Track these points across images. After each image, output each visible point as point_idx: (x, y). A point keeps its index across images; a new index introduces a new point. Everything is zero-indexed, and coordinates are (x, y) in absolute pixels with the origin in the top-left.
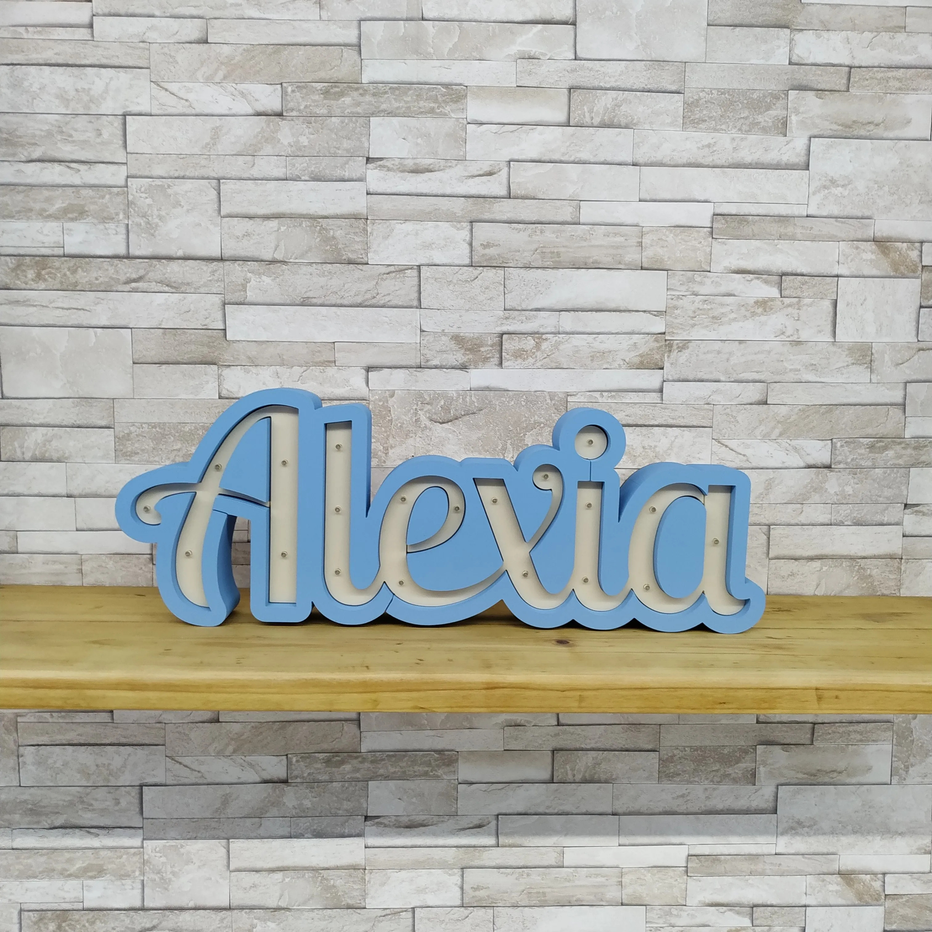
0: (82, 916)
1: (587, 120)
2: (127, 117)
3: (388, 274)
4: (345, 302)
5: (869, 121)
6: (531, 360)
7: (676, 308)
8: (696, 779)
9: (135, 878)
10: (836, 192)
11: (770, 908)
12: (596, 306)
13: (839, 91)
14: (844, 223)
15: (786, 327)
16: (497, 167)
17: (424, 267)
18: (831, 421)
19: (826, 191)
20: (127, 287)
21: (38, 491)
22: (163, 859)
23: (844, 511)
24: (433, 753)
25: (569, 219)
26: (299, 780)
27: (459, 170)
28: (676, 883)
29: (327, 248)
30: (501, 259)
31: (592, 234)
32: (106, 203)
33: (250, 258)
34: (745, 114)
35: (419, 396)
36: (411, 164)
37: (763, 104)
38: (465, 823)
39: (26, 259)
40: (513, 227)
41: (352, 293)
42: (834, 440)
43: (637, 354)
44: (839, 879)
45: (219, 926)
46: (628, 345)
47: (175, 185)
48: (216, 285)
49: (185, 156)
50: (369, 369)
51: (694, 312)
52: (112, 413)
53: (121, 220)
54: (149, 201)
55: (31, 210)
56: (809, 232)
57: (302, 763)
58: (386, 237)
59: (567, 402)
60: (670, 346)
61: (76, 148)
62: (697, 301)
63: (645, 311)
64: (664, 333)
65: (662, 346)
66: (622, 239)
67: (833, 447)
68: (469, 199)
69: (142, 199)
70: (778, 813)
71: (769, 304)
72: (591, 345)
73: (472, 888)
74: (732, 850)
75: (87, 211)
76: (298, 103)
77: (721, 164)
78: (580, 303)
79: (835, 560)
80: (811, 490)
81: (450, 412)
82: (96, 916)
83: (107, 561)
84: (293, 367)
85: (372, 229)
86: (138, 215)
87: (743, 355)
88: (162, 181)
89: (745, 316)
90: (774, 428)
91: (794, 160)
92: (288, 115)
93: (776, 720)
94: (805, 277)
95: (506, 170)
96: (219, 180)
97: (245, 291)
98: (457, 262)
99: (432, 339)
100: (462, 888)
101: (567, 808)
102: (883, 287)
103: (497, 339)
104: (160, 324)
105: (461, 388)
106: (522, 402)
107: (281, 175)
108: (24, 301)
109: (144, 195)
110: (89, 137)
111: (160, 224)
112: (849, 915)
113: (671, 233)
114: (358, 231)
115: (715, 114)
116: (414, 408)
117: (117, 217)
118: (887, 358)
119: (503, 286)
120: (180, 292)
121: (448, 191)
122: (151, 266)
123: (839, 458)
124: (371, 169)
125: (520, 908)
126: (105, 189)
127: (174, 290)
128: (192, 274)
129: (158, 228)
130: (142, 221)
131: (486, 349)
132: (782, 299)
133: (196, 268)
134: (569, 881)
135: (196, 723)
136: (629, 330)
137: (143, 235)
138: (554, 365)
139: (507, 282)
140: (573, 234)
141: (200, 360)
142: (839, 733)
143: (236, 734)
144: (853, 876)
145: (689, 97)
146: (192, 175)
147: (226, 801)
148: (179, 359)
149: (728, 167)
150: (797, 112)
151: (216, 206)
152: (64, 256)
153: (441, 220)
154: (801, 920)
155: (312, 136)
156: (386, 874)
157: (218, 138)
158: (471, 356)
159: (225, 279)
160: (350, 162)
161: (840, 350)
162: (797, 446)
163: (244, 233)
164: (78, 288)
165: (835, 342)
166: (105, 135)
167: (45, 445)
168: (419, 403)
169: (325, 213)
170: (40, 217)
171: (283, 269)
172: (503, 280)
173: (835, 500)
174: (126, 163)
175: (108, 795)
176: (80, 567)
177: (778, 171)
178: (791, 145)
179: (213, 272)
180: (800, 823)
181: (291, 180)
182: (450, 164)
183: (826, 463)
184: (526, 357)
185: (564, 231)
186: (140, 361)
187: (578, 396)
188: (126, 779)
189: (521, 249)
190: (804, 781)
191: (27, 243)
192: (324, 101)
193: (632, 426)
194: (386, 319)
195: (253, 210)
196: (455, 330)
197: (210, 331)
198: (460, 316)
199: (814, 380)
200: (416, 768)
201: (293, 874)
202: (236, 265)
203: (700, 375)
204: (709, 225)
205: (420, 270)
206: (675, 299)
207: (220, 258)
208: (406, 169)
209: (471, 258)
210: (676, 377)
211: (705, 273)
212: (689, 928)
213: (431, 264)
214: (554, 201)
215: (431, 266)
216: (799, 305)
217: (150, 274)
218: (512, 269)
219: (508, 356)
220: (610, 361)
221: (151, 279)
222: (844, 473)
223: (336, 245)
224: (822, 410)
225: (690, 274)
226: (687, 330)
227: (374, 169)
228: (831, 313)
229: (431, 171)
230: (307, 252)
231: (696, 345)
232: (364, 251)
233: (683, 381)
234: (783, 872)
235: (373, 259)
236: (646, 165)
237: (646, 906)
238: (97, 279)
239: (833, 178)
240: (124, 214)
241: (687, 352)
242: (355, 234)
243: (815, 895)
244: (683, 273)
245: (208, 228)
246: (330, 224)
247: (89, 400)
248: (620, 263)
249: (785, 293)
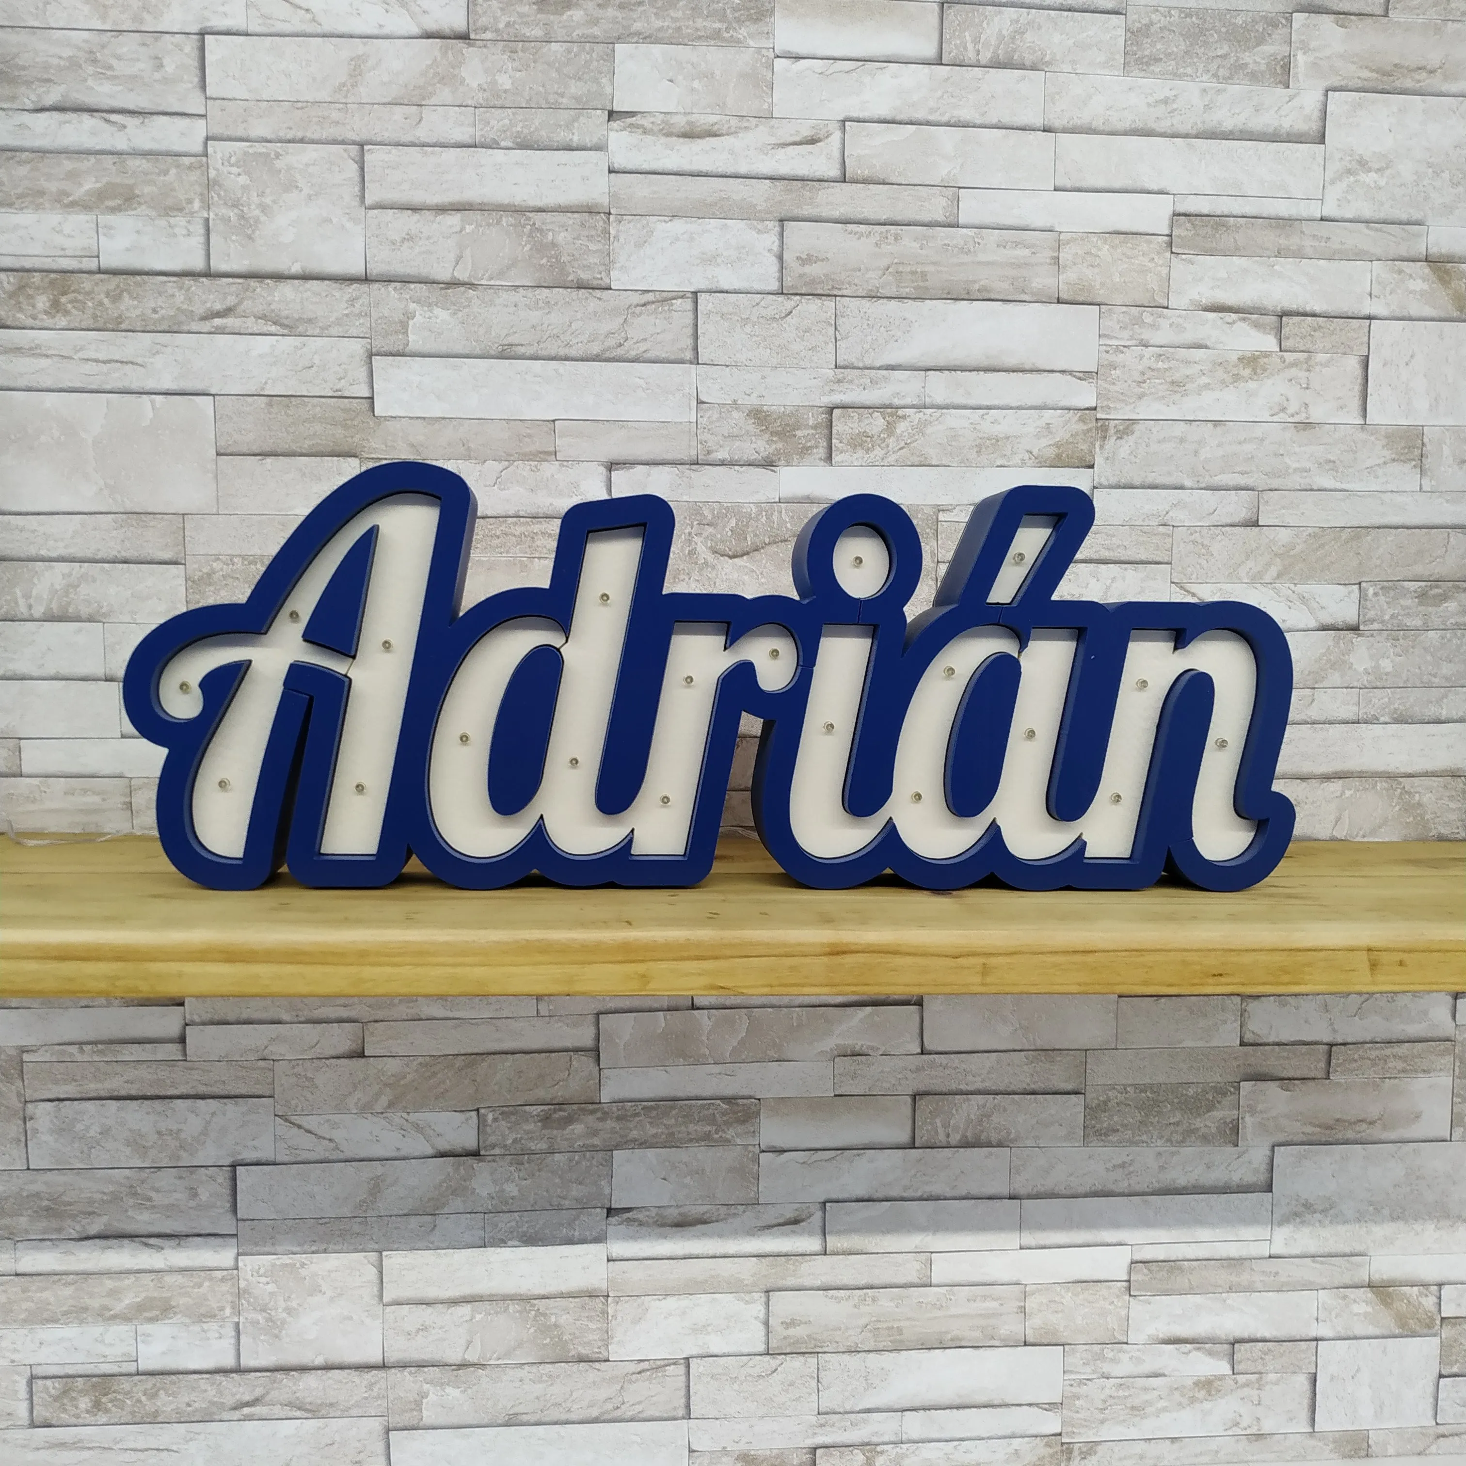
0: (136, 1384)
1: (971, 55)
2: (206, 37)
3: (644, 305)
4: (573, 353)
5: (1420, 66)
6: (878, 452)
7: (1113, 366)
8: (1144, 1138)
9: (223, 1319)
10: (1367, 180)
11: (1260, 1344)
12: (985, 363)
13: (1372, 15)
14: (1381, 230)
15: (1288, 400)
16: (824, 131)
17: (703, 294)
18: (1358, 554)
19: (1352, 179)
20: (207, 326)
21: (55, 671)
22: (271, 1288)
23: (1380, 698)
24: (718, 1102)
25: (941, 218)
26: (497, 1151)
27: (761, 134)
28: (1112, 1307)
29: (542, 262)
30: (831, 283)
31: (979, 244)
32: (171, 184)
33: (412, 276)
34: (1224, 49)
35: (694, 512)
36: (682, 123)
37: (1252, 35)
38: (770, 1216)
39: (34, 277)
40: (849, 229)
41: (584, 338)
42: (1364, 585)
43: (1051, 442)
44: (1370, 1295)
45: (366, 1395)
46: (1037, 427)
47: (287, 154)
48: (357, 323)
49: (304, 104)
50: (612, 466)
51: (1143, 374)
52: (181, 538)
53: (196, 212)
54: (243, 180)
55: (42, 193)
56: (1323, 244)
57: (503, 1123)
58: (641, 244)
59: (938, 521)
60: (1104, 429)
61: (121, 88)
62: (1147, 356)
63: (1063, 372)
64: (1095, 409)
65: (1089, 430)
66: (1027, 252)
67: (1363, 595)
68: (777, 183)
69: (232, 176)
70: (1274, 1190)
71: (1262, 361)
72: (977, 427)
73: (782, 1323)
74: (1202, 1252)
75: (138, 196)
76: (495, 18)
77: (1186, 132)
78: (959, 357)
79: (1364, 779)
80: (1328, 666)
81: (746, 539)
82: (158, 1385)
84: (485, 462)
85: (618, 231)
86: (225, 204)
87: (1219, 445)
88: (266, 147)
89: (1223, 382)
90: (1268, 565)
91: (1301, 126)
92: (478, 37)
93: (1272, 1039)
94: (1318, 319)
95: (838, 134)
96: (361, 145)
97: (406, 333)
98: (758, 287)
99: (716, 416)
100: (767, 1324)
101: (936, 1189)
102: (1441, 336)
103: (824, 416)
104: (263, 389)
105: (763, 499)
107: (466, 139)
108: (31, 349)
109: (235, 170)
110: (142, 71)
111: (263, 218)
112: (1384, 1351)
113: (1105, 244)
114: (594, 233)
115: (1175, 49)
116: (687, 531)
117: (189, 206)
118: (1446, 451)
119: (833, 328)
120: (297, 333)
121: (743, 170)
122: (247, 289)
123: (1372, 614)
124: (617, 131)
125: (860, 1354)
126: (168, 159)
127: (286, 332)
128: (317, 303)
129: (260, 226)
130: (232, 214)
131: (806, 432)
132: (1282, 353)
133: (324, 294)
134: (941, 1307)
135: (326, 1058)
136: (1038, 402)
137: (234, 238)
138: (916, 460)
139: (840, 321)
140: (947, 242)
141: (330, 449)
142: (1370, 1059)
143: (393, 1076)
144: (1391, 1288)
145: (1134, 21)
146: (316, 136)
147: (376, 1187)
148: (294, 447)
149: (1197, 137)
150: (1305, 48)
151: (357, 189)
152: (100, 271)
153: (731, 217)
154: (1310, 1363)
155: (518, 74)
156: (643, 1303)
157: (360, 75)
158: (780, 445)
159: (372, 314)
160: (581, 118)
161: (1373, 438)
162: (1305, 594)
163: (404, 235)
164: (123, 326)
165: (1365, 424)
166: (170, 67)
167: (67, 593)
168: (695, 523)
169: (539, 203)
170: (59, 206)
171: (469, 296)
172: (833, 317)
173: (1365, 683)
174: (205, 116)
175: (177, 1182)
176: (128, 800)
177: (1275, 144)
178: (1295, 102)
179: (352, 301)
180: (1308, 1206)
181: (483, 147)
182: (746, 125)
183: (1351, 622)
184: (870, 445)
185: (933, 237)
186: (228, 451)
187: (955, 512)
188: (209, 1154)
189: (862, 267)
190: (1314, 1138)
191: (35, 249)
192: (539, 16)
194: (641, 382)
195: (419, 197)
196: (754, 401)
197: (346, 400)
198: (763, 377)
199: (1333, 487)
200: (692, 1127)
201: (488, 1307)
202: (390, 289)
203: (1150, 479)
204: (1167, 232)
205: (697, 299)
206: (1111, 352)
207: (364, 278)
208: (674, 131)
209: (781, 280)
210: (1113, 480)
211: (1160, 309)
212: (1133, 1380)
213: (714, 289)
214: (916, 188)
215: (715, 292)
216: (1310, 363)
217: (245, 303)
218: (848, 299)
219: (842, 445)
220: (1009, 452)
221: (248, 311)
222: (1378, 638)
223: (557, 257)
224: (1345, 535)
225: (1134, 310)
226: (1130, 403)
227: (621, 130)
228: (1360, 378)
229: (715, 135)
230: (508, 268)
231: (1146, 428)
232: (603, 268)
233: (1124, 488)
234: (1282, 1286)
235: (619, 280)
236: (1065, 131)
237: (1063, 1345)
238: (155, 311)
239: (1362, 158)
240: (202, 201)
241: (1131, 440)
242: (590, 238)
243: (1331, 1321)
244: (1124, 309)
245: (343, 226)
246: (548, 221)
247: (142, 516)
248: (1023, 292)
249: (1286, 344)
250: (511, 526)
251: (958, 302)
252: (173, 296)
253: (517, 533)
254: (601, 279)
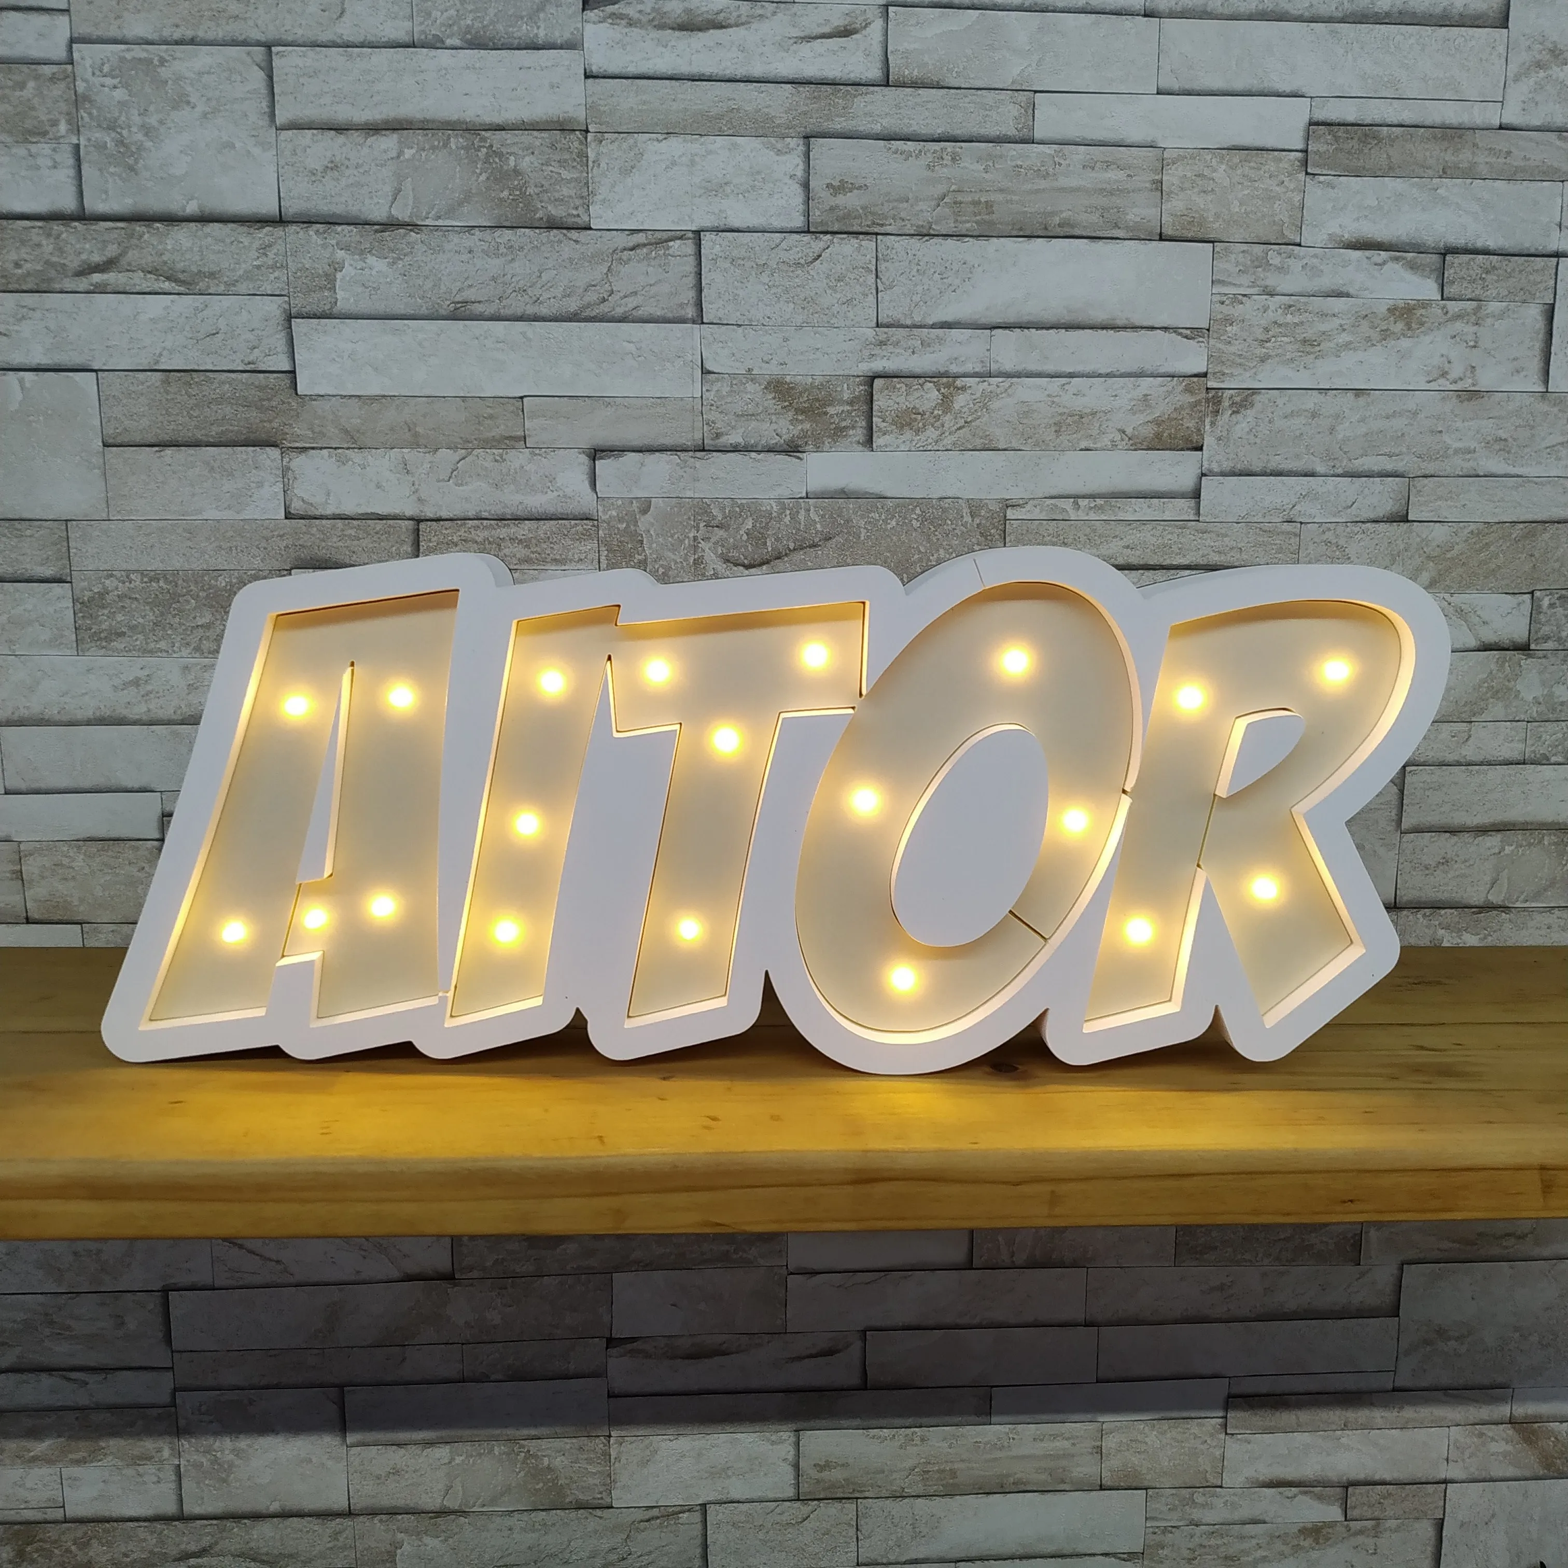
0: (64, 1533)
3: (632, 249)
4: (544, 310)
6: (932, 433)
7: (1229, 321)
8: (1248, 1257)
9: (161, 1462)
10: (1562, 76)
11: (1379, 1487)
12: (1067, 318)
15: (1449, 362)
16: (861, 18)
17: (708, 234)
18: (1532, 555)
19: (1542, 74)
20: (83, 283)
23: (1551, 735)
25: (1012, 132)
26: (475, 1274)
27: (779, 24)
28: (1204, 1447)
29: (502, 195)
30: (870, 218)
31: (1060, 164)
32: (29, 100)
33: (338, 216)
35: (701, 509)
36: (679, 12)
38: (800, 1345)
40: (894, 148)
41: (558, 292)
42: (1537, 594)
43: (1150, 418)
44: (1511, 1432)
45: (331, 1545)
46: (1131, 400)
47: (175, 59)
48: (272, 277)
50: (595, 453)
51: (1267, 330)
52: (64, 550)
53: (63, 137)
54: (120, 94)
56: (1502, 160)
57: (481, 1242)
58: (627, 171)
59: (1006, 520)
60: (1217, 401)
62: (1272, 308)
63: (1165, 329)
64: (1205, 375)
65: (1198, 403)
66: (1121, 175)
67: (1535, 607)
68: (801, 88)
69: (106, 89)
70: (1401, 1314)
71: (1418, 312)
72: (1055, 399)
73: (815, 1465)
74: (1313, 1385)
77: (1328, 14)
78: (1032, 310)
79: (1528, 832)
80: (1488, 695)
81: (765, 543)
82: (89, 1533)
83: (71, 854)
84: (437, 450)
85: (598, 154)
86: (99, 126)
87: (1362, 420)
88: (147, 51)
89: (1368, 339)
90: (1419, 570)
94: (1491, 257)
95: (878, 24)
96: (268, 46)
97: (333, 289)
98: (777, 223)
99: (726, 390)
100: (796, 1466)
101: (998, 1315)
103: (861, 388)
104: (157, 362)
105: (787, 493)
106: (914, 522)
107: (401, 35)
109: (109, 81)
111: (149, 144)
112: (1525, 1495)
113: (1222, 163)
114: (567, 156)
116: (691, 535)
117: (54, 129)
119: (874, 276)
120: (196, 291)
121: (757, 70)
122: (131, 236)
123: (1546, 630)
124: (594, 23)
125: (906, 1500)
126: (24, 68)
127: (182, 289)
128: (219, 252)
129: (144, 153)
130: (108, 139)
131: (841, 408)
132: (1444, 302)
133: (228, 241)
134: (1002, 1448)
136: (1134, 368)
137: (112, 169)
138: (978, 442)
139: (882, 266)
140: (1019, 163)
141: (243, 437)
144: (1536, 1425)
146: (210, 35)
147: (333, 1315)
148: (199, 435)
149: (1342, 21)
151: (265, 104)
153: (742, 132)
154: (1436, 1508)
156: (651, 1444)
158: (807, 426)
159: (290, 264)
160: (548, 7)
161: (1555, 410)
162: (1463, 607)
163: (325, 163)
165: (1547, 392)
168: (702, 525)
169: (497, 119)
171: (411, 240)
172: (874, 261)
173: (1535, 715)
174: (68, 11)
175: (100, 1309)
176: (18, 868)
177: (1443, 29)
179: (264, 249)
180: (1441, 1334)
181: (423, 47)
182: (760, 12)
183: (1519, 640)
184: (920, 425)
185: (1001, 157)
186: (119, 440)
187: (1028, 507)
188: (135, 1277)
189: (911, 196)
190: (1452, 1255)
193: (1137, 569)
194: (631, 347)
195: (344, 113)
196: (774, 370)
197: (262, 375)
198: (786, 340)
199: (1502, 472)
200: (705, 1247)
201: (469, 1448)
202: (312, 233)
203: (1276, 462)
204: (1301, 146)
205: (700, 240)
206: (1227, 302)
207: (278, 218)
208: (667, 21)
209: (807, 214)
210: (1227, 466)
211: (1291, 247)
212: (1227, 1527)
213: (722, 227)
214: (979, 92)
215: (723, 231)
216: (1479, 315)
217: (130, 253)
218: (892, 237)
219: (885, 424)
220: (1095, 432)
221: (134, 264)
222: (1553, 660)
223: (521, 190)
224: (1517, 531)
225: (1258, 249)
226: (1251, 368)
227: (600, 22)
228: (1542, 332)
229: (720, 26)
230: (460, 204)
231: (1269, 400)
232: (581, 201)
233: (1240, 475)
234: (1407, 1423)
235: (601, 218)
236: (1172, 15)
237: (1146, 1489)
238: (17, 265)
239: (1556, 47)
240: (69, 122)
241: (1250, 413)
242: (562, 163)
243: (1463, 1460)
244: (1245, 247)
245: (249, 152)
246: (508, 142)
247: (16, 523)
248: (1116, 226)
249: (1450, 290)
250: (472, 530)
251: (1033, 239)
252: (39, 245)
253: (479, 540)
254: (578, 216)
